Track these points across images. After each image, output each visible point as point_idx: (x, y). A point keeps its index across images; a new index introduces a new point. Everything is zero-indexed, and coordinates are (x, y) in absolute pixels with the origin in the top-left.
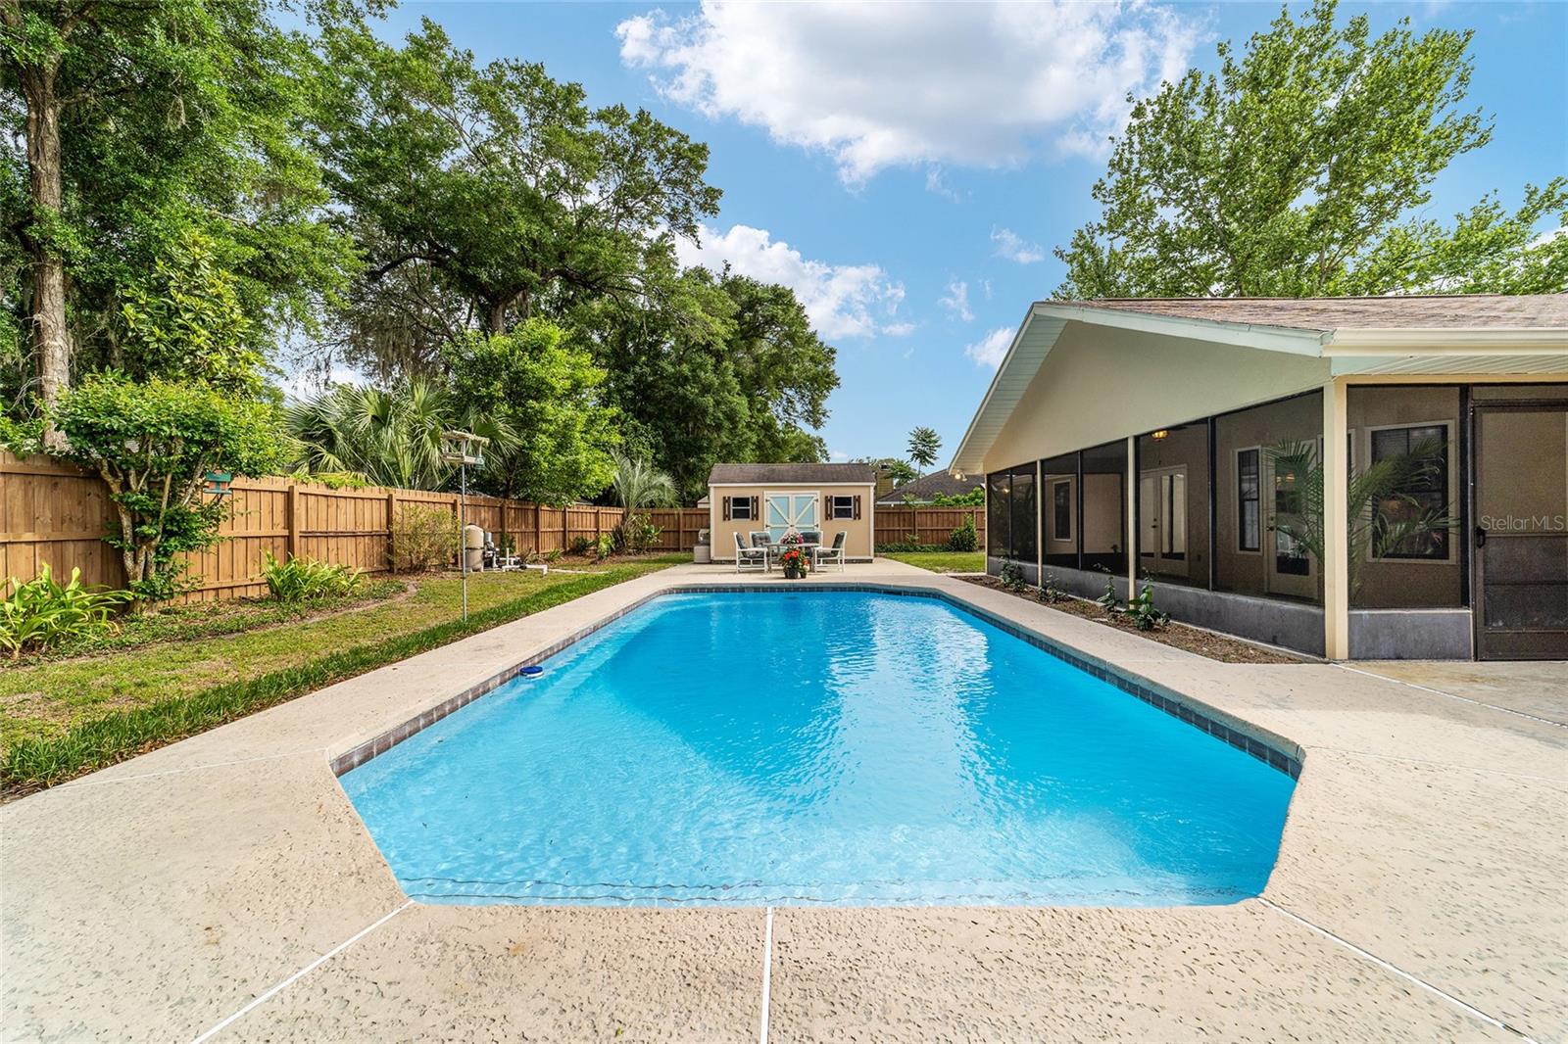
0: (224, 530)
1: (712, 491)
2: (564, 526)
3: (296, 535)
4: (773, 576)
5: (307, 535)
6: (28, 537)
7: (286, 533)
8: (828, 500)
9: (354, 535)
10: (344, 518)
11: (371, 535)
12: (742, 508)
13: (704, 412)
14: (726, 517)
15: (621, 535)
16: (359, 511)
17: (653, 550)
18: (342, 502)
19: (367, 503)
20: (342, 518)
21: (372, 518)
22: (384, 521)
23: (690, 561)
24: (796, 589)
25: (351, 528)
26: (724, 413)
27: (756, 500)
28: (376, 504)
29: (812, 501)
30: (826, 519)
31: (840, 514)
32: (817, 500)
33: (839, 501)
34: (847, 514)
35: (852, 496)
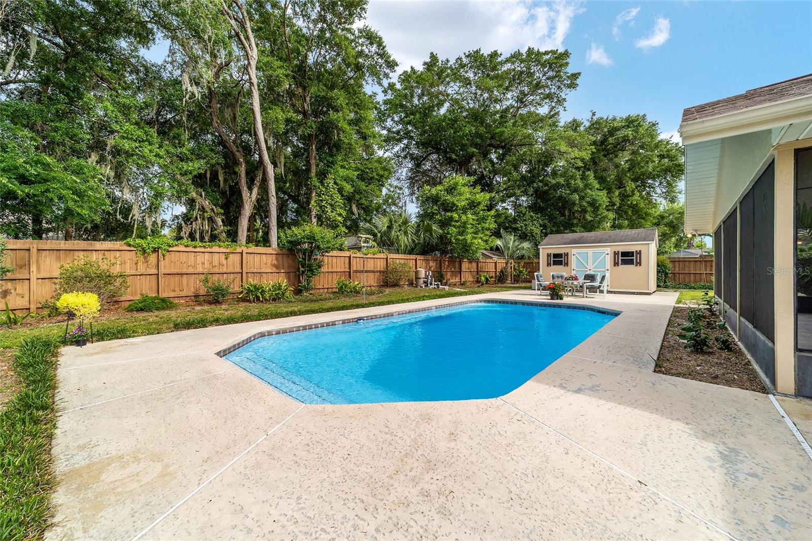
0: (322, 270)
1: (541, 250)
2: (478, 269)
3: (352, 271)
4: (544, 298)
5: (356, 272)
6: (282, 271)
7: (349, 270)
8: (616, 254)
9: (373, 272)
10: (370, 265)
11: (380, 272)
12: (558, 260)
13: (574, 204)
14: (549, 264)
15: (503, 273)
16: (375, 263)
17: (524, 282)
18: (369, 260)
19: (379, 260)
20: (369, 265)
21: (381, 265)
22: (385, 266)
23: (530, 288)
24: (554, 306)
25: (372, 269)
26: (588, 203)
27: (567, 255)
28: (382, 260)
29: (604, 254)
30: (615, 266)
31: (625, 262)
32: (608, 254)
33: (625, 254)
34: (630, 262)
35: (634, 251)
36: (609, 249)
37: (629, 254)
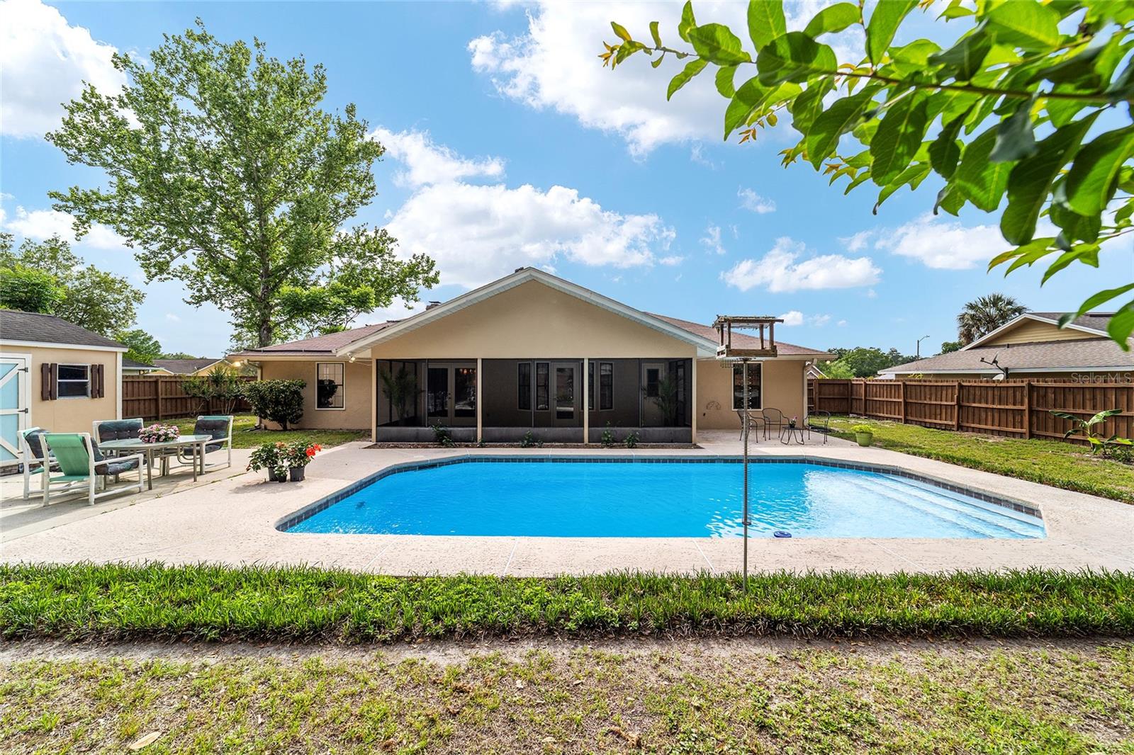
29: (15, 371)
30: (44, 398)
31: (68, 391)
32: (26, 370)
33: (67, 371)
34: (80, 390)
35: (89, 365)
36: (29, 357)
37: (78, 372)
